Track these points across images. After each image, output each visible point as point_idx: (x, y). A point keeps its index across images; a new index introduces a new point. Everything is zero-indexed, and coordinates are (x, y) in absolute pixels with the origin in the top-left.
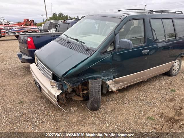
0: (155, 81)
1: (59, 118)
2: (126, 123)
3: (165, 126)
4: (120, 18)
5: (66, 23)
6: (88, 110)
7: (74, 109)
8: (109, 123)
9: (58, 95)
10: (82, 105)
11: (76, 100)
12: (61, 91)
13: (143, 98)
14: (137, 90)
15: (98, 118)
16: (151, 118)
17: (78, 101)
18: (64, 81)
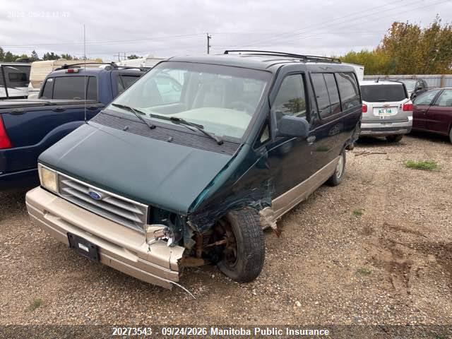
0: (314, 199)
1: (182, 318)
2: (329, 291)
3: (394, 279)
4: (268, 69)
5: (79, 74)
6: (234, 284)
7: (201, 289)
8: (298, 300)
9: (179, 258)
10: (213, 276)
11: (189, 268)
12: (183, 249)
13: (320, 236)
14: (296, 221)
15: (268, 295)
16: (362, 272)
17: (196, 269)
18: (188, 222)
